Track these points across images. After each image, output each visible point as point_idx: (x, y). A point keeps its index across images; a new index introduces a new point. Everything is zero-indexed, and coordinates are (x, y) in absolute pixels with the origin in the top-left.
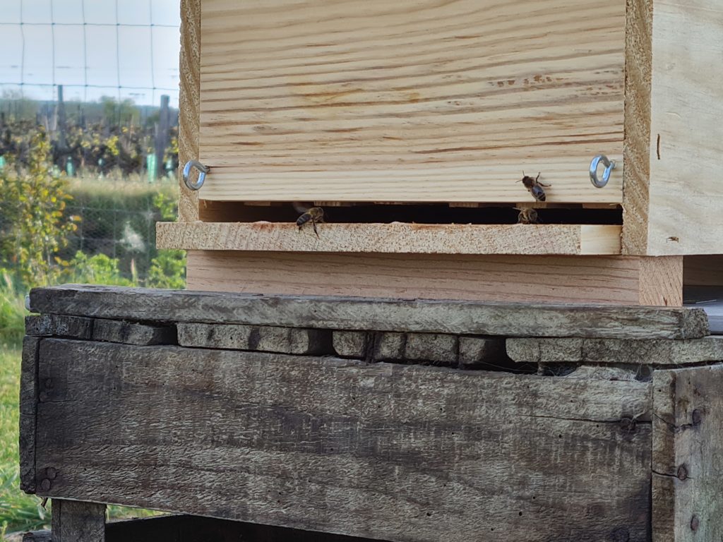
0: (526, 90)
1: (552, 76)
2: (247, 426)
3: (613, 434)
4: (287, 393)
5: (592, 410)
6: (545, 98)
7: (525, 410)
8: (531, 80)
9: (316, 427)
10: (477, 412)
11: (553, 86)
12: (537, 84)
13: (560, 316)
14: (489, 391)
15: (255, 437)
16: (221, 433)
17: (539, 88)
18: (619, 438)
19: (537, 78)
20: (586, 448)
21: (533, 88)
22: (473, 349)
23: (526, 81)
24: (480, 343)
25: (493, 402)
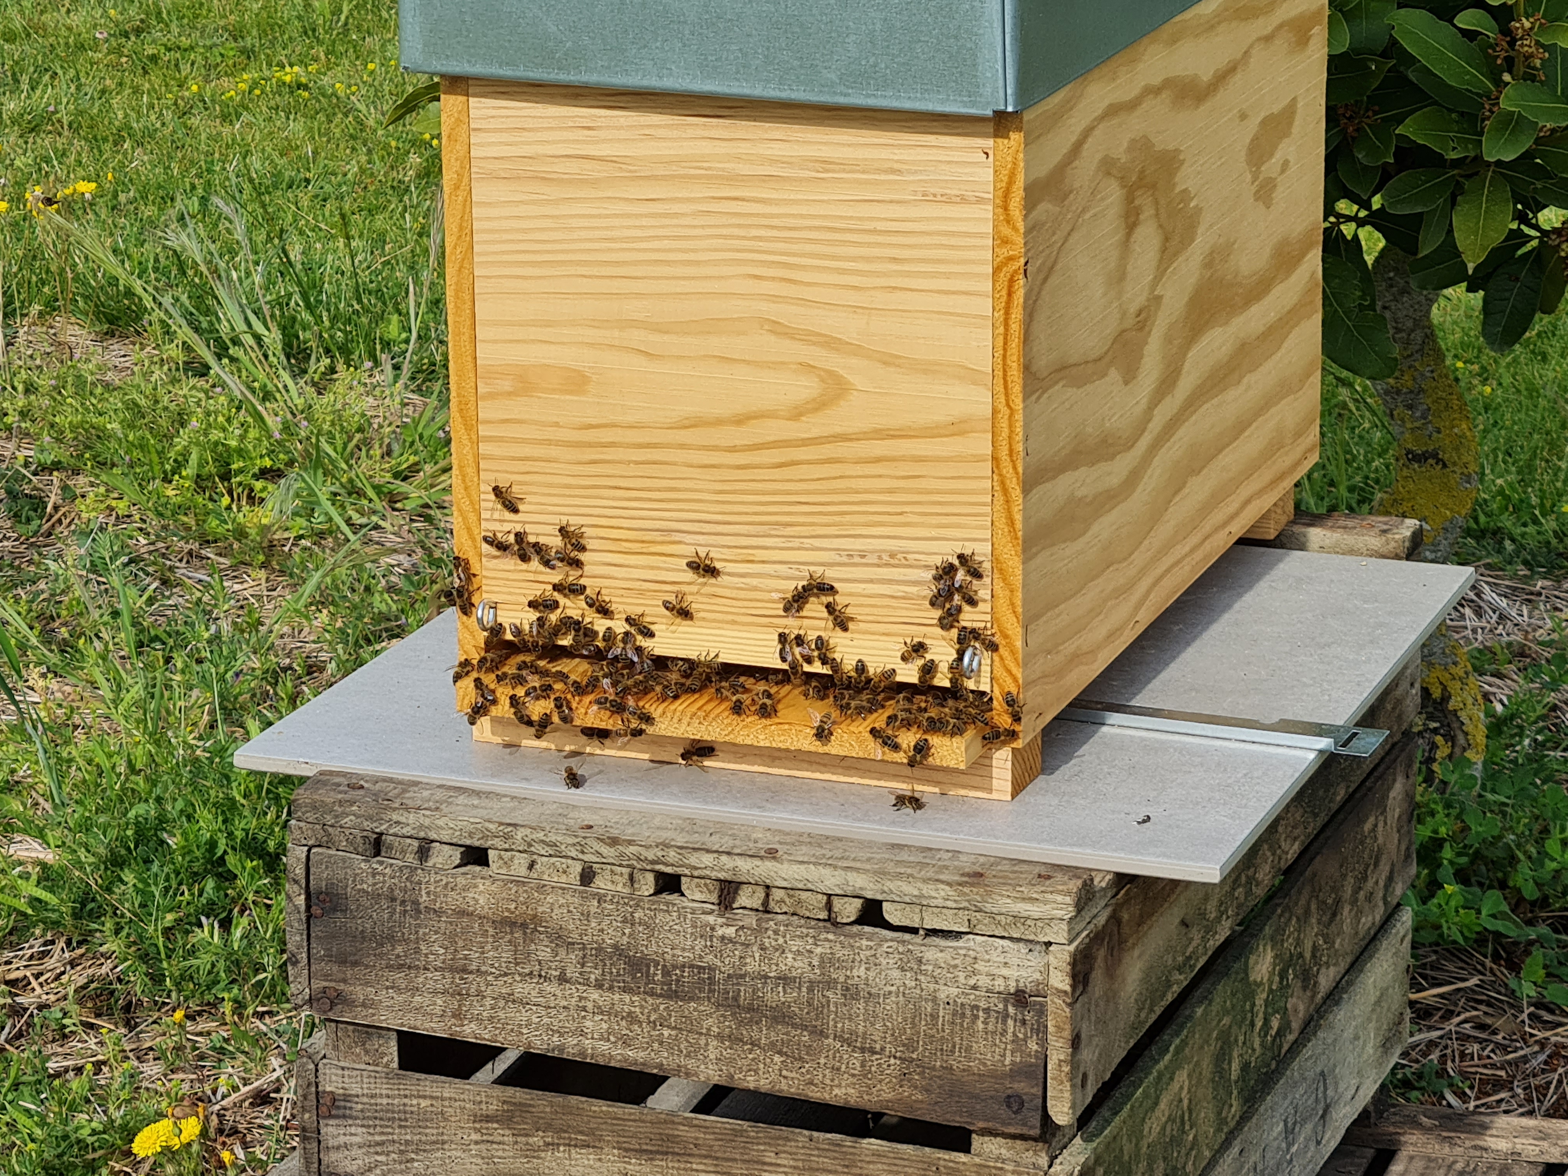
0: (878, 566)
1: (909, 556)
2: (583, 966)
3: (1006, 1006)
4: (630, 935)
5: (983, 981)
6: (902, 578)
7: (909, 974)
8: (885, 557)
9: (666, 973)
10: (855, 973)
11: (910, 566)
12: (892, 561)
13: (947, 888)
14: (868, 953)
15: (593, 977)
16: (550, 968)
17: (894, 566)
18: (1011, 1010)
19: (892, 556)
20: (976, 1017)
21: (887, 565)
22: (849, 910)
23: (880, 558)
24: (858, 903)
25: (872, 963)
